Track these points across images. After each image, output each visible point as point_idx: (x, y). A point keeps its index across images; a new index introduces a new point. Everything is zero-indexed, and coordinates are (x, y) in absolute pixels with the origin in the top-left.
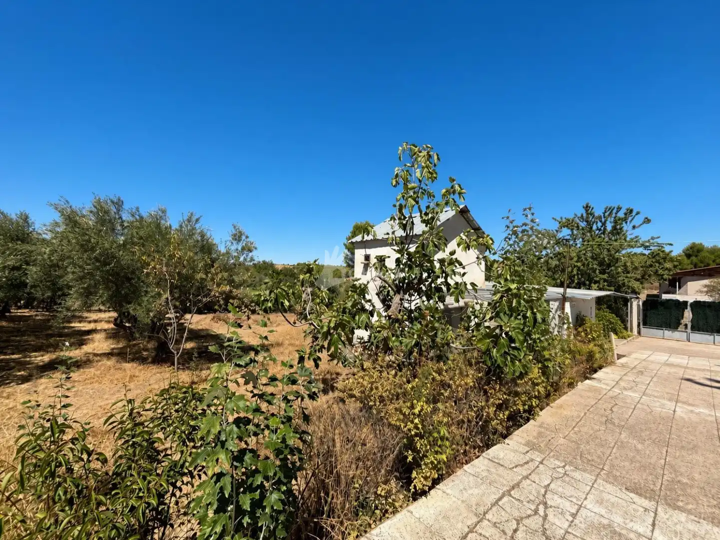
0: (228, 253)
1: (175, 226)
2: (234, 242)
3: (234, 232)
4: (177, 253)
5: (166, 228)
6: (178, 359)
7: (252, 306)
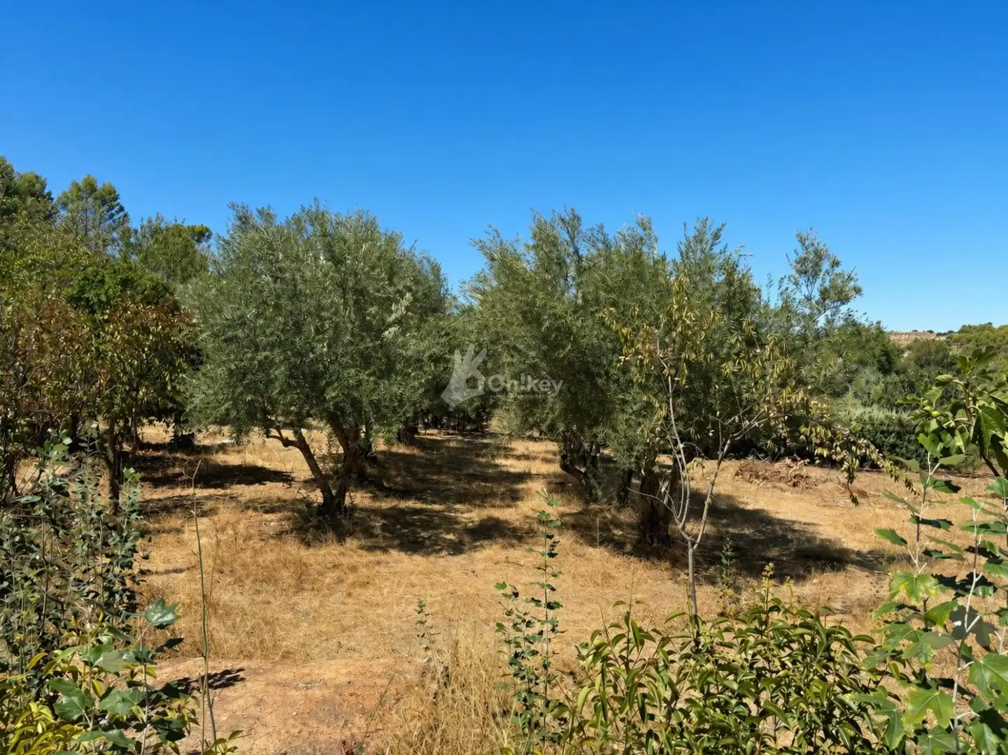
0: (786, 308)
1: (673, 255)
2: (802, 280)
3: (802, 254)
4: (686, 317)
5: (656, 262)
6: (694, 554)
7: (860, 447)
